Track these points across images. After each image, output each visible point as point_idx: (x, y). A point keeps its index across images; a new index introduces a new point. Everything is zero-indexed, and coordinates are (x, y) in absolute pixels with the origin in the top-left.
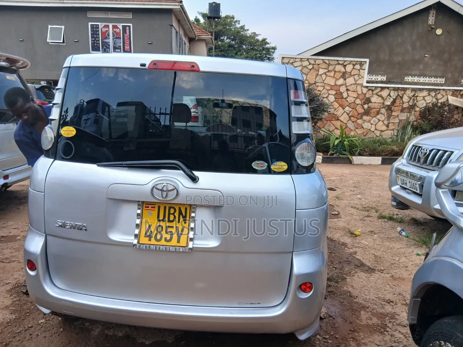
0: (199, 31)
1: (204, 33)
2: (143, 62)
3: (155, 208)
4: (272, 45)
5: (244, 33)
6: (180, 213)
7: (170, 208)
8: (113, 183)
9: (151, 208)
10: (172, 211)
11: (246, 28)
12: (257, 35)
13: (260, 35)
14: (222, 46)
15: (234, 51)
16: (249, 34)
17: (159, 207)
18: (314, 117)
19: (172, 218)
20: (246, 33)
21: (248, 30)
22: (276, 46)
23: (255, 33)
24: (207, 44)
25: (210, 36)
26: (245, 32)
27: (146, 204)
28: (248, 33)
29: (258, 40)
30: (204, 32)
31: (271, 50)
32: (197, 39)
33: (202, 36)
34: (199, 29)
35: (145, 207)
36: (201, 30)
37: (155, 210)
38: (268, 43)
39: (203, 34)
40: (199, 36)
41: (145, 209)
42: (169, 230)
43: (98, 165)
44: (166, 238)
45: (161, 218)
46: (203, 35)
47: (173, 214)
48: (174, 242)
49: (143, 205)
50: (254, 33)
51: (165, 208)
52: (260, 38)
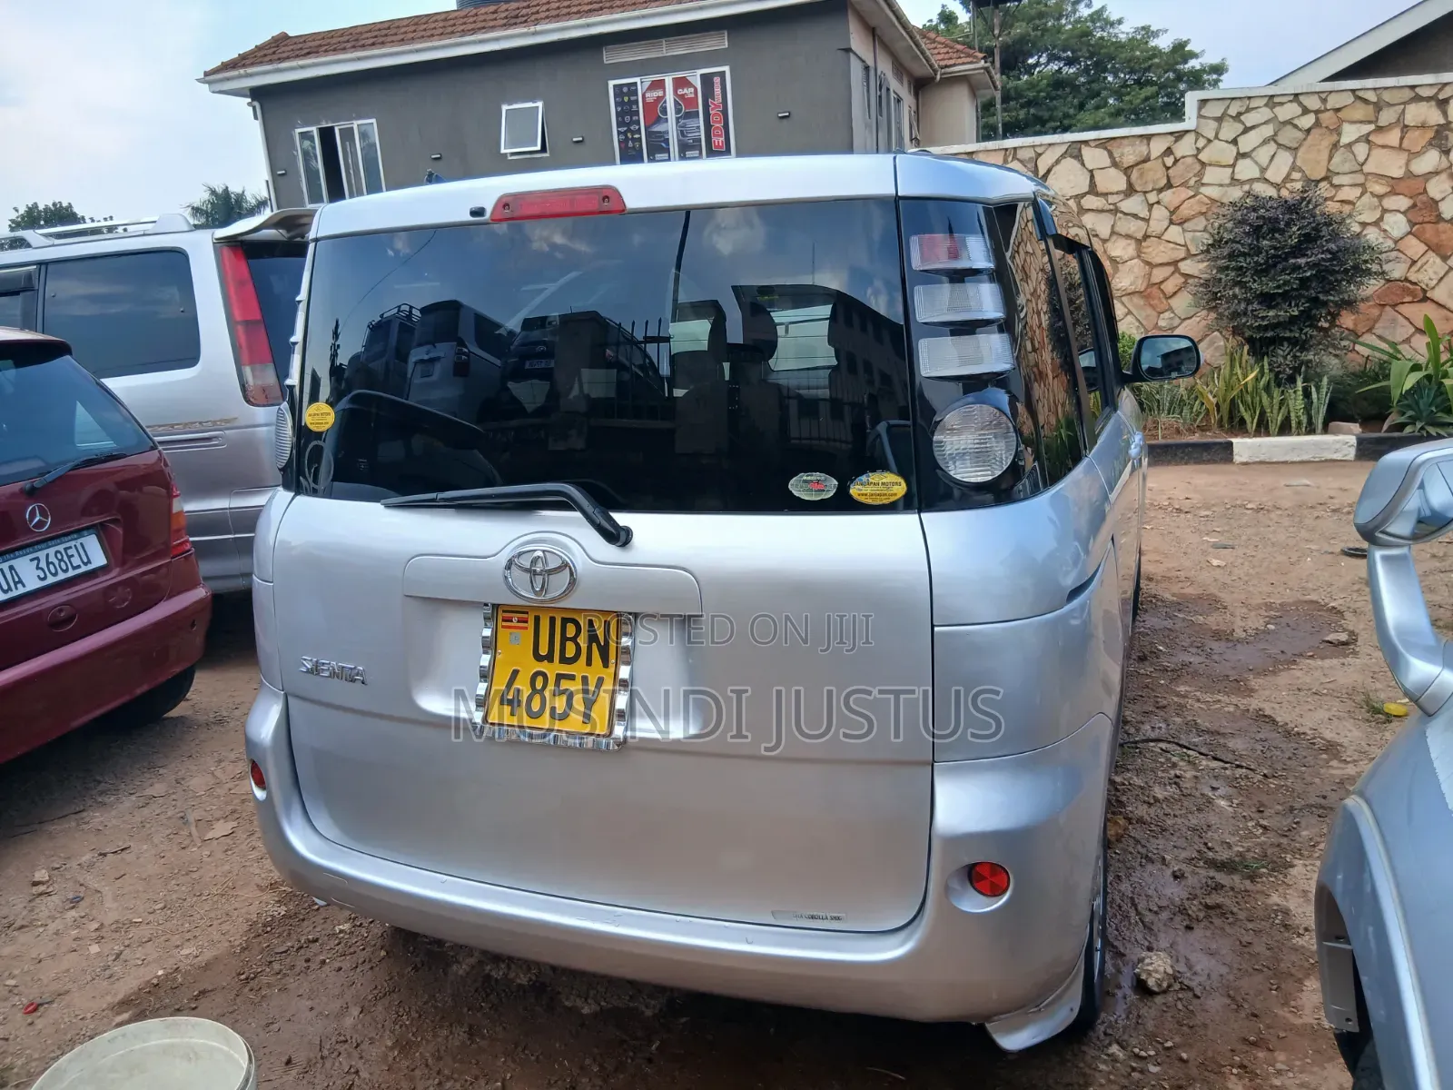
0: (948, 53)
1: (962, 55)
2: (477, 204)
3: (526, 622)
4: (1210, 59)
5: (1108, 33)
6: (593, 638)
7: (565, 621)
8: (416, 554)
9: (518, 621)
10: (571, 631)
11: (1114, 17)
12: (1156, 34)
13: (1166, 31)
14: (1029, 89)
15: (1074, 98)
16: (1127, 34)
17: (537, 619)
18: (1322, 297)
19: (570, 651)
20: (1116, 31)
21: (1120, 22)
22: (1223, 60)
23: (1146, 29)
24: (974, 92)
25: (983, 61)
26: (1111, 30)
27: (504, 611)
28: (1123, 33)
29: (1156, 52)
30: (962, 52)
31: (1205, 77)
32: (938, 77)
33: (954, 65)
34: (946, 46)
35: (504, 620)
36: (951, 48)
37: (526, 628)
38: (1193, 55)
39: (960, 57)
40: (946, 66)
41: (503, 627)
42: (565, 684)
43: (387, 506)
45: (543, 651)
46: (960, 61)
47: (574, 640)
48: (575, 723)
49: (499, 613)
50: (1143, 28)
51: (552, 620)
52: (1164, 43)
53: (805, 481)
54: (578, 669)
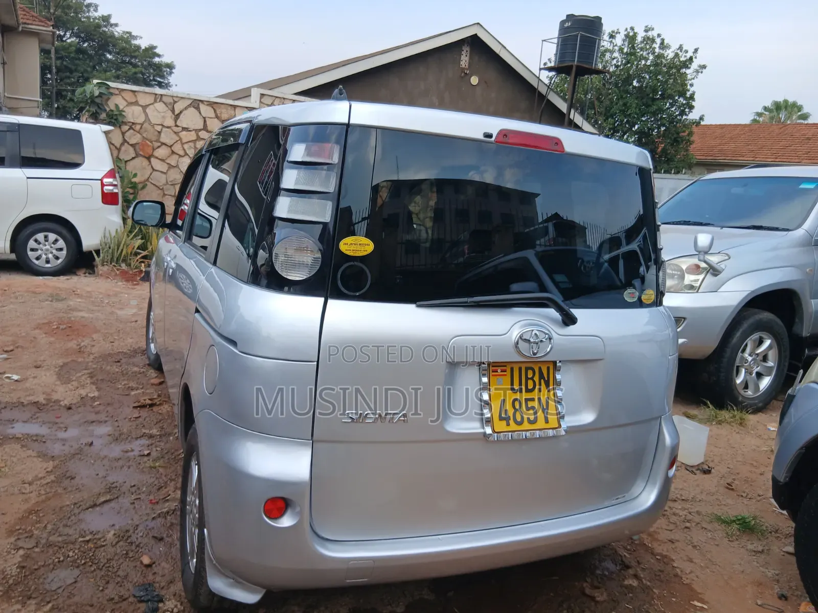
0: (25, 15)
1: (37, 20)
3: (506, 371)
4: (165, 59)
5: (109, 30)
6: (541, 376)
7: (527, 369)
9: (501, 371)
10: (530, 375)
11: (112, 21)
12: (135, 38)
13: (141, 38)
14: (63, 50)
15: (90, 62)
16: (119, 33)
17: (512, 369)
19: (530, 386)
20: (113, 30)
21: (116, 25)
22: (172, 62)
23: (130, 33)
24: (41, 42)
25: (51, 27)
26: (111, 29)
27: (493, 366)
28: (117, 32)
29: (139, 47)
30: (36, 17)
31: (165, 69)
32: (20, 29)
33: (32, 24)
34: (24, 10)
35: (493, 372)
36: (28, 13)
37: (506, 375)
38: (159, 56)
39: (34, 20)
40: (25, 23)
41: (493, 375)
42: (530, 404)
43: (419, 306)
44: (528, 419)
45: (516, 386)
46: (34, 23)
47: (532, 379)
48: (541, 423)
49: (493, 368)
50: (127, 32)
51: (520, 369)
52: (143, 44)
53: (629, 293)
54: (535, 395)
